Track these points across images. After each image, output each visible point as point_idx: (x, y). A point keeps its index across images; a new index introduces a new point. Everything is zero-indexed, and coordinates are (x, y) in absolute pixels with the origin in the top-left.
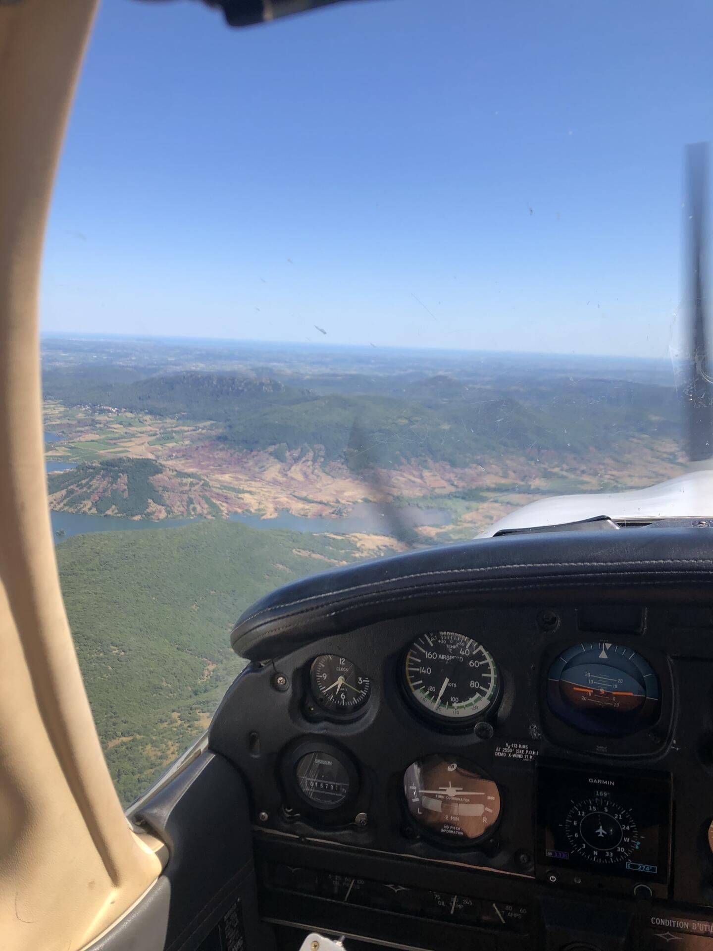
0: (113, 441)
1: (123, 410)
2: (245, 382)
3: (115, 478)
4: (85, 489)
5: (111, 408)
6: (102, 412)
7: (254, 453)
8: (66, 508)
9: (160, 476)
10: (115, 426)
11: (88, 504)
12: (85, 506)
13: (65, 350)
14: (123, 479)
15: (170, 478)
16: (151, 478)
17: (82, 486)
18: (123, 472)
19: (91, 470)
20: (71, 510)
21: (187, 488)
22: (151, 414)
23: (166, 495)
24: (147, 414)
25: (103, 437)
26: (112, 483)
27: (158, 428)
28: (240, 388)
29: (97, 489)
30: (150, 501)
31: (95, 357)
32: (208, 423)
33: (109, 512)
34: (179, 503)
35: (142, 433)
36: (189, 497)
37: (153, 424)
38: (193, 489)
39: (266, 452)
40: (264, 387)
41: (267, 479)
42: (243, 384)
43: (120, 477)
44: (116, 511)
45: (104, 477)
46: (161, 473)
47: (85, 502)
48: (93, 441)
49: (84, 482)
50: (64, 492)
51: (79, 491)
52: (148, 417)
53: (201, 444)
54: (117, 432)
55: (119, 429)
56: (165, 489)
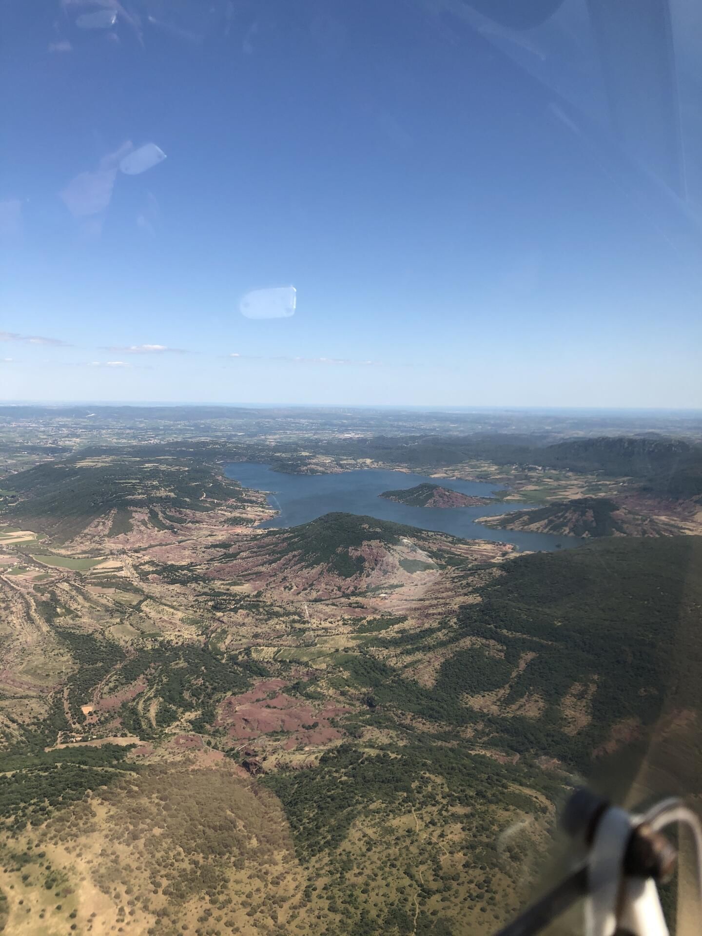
0: (552, 491)
1: (547, 468)
2: (655, 443)
3: (583, 513)
4: (562, 520)
5: (537, 467)
6: (530, 469)
7: (681, 501)
8: (551, 532)
9: (618, 512)
10: (546, 480)
11: (567, 530)
12: (565, 531)
13: (453, 422)
14: (590, 514)
15: (625, 514)
16: (611, 513)
17: (559, 518)
18: (589, 508)
19: (564, 507)
20: (555, 533)
21: (639, 522)
22: (572, 471)
23: (625, 526)
24: (569, 471)
25: (541, 488)
26: (582, 516)
27: (583, 482)
28: (651, 450)
29: (570, 520)
30: (614, 529)
31: (480, 427)
32: (625, 479)
33: (584, 536)
34: (636, 533)
35: (573, 485)
36: (642, 529)
37: (578, 479)
38: (645, 523)
39: (691, 501)
40: (673, 448)
41: (699, 521)
42: (653, 445)
43: (587, 512)
44: (589, 535)
45: (575, 511)
46: (618, 510)
47: (564, 528)
48: (535, 490)
49: (560, 514)
50: (546, 521)
51: (558, 522)
52: (570, 474)
53: (628, 494)
54: (551, 485)
55: (553, 483)
56: (623, 522)
